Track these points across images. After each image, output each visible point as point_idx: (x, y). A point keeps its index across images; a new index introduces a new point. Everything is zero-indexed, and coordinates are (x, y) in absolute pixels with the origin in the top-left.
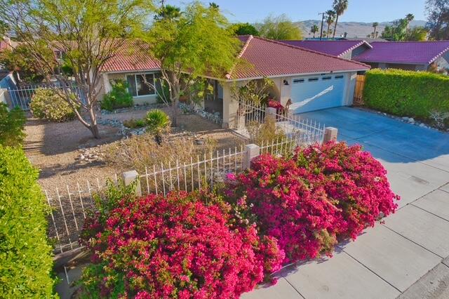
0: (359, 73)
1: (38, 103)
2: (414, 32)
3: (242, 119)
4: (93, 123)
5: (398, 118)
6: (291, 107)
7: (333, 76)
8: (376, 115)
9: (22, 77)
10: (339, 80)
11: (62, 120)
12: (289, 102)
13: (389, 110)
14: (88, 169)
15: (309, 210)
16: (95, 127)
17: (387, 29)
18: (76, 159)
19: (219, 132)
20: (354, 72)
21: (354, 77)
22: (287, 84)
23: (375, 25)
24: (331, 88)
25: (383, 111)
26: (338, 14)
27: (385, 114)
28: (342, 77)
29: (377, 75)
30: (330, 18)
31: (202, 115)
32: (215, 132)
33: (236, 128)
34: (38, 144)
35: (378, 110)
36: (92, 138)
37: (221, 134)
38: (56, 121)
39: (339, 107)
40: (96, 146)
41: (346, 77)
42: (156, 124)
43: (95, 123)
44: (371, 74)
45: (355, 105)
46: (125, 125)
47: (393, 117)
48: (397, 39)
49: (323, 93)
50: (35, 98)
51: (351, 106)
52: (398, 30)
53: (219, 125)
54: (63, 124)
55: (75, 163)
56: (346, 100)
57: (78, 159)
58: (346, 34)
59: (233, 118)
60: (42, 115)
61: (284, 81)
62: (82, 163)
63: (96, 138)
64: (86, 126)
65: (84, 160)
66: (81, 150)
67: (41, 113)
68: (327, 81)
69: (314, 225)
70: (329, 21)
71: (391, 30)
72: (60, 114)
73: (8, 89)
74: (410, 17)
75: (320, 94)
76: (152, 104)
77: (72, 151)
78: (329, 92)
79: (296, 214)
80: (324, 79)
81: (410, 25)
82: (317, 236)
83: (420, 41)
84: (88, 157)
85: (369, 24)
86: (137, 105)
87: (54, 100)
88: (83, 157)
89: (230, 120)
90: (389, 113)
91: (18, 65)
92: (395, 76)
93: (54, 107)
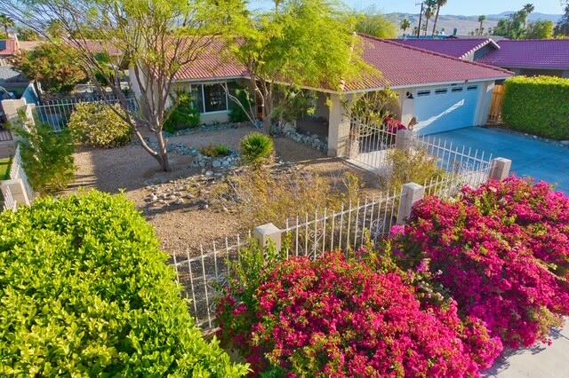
0: (498, 82)
1: (80, 123)
2: (536, 27)
3: (356, 144)
4: (162, 150)
5: (554, 142)
6: (416, 128)
7: (465, 87)
8: (523, 138)
9: (44, 88)
10: (472, 91)
11: (109, 146)
12: (413, 122)
13: (540, 132)
14: (167, 215)
15: (520, 279)
16: (165, 156)
17: (501, 23)
18: (146, 201)
19: (325, 161)
20: (491, 82)
21: (491, 87)
22: (411, 97)
23: (481, 19)
24: (461, 103)
25: (531, 133)
26: (439, 5)
27: (535, 137)
28: (475, 88)
29: (524, 84)
30: (429, 9)
31: (295, 138)
32: (320, 162)
33: (347, 156)
34: (88, 179)
35: (523, 131)
36: (160, 171)
37: (329, 164)
38: (103, 147)
39: (470, 128)
40: (168, 182)
41: (481, 88)
42: (259, 152)
43: (165, 151)
44: (515, 84)
45: (489, 125)
46: (203, 153)
47: (547, 141)
48: (514, 36)
49: (452, 109)
50: (75, 116)
51: (485, 127)
52: (516, 25)
53: (324, 153)
54: (113, 151)
55: (148, 206)
56: (479, 118)
57: (149, 200)
58: (455, 31)
59: (344, 143)
60: (86, 138)
61: (408, 94)
62: (157, 207)
63: (165, 170)
64: (152, 154)
65: (157, 201)
66: (149, 187)
67: (84, 135)
68: (457, 93)
69: (532, 301)
70: (428, 14)
71: (506, 26)
72: (108, 138)
73: (37, 105)
74: (529, 8)
75: (448, 111)
76: (224, 123)
77: (138, 188)
78: (461, 107)
79: (505, 285)
80: (453, 90)
81: (529, 18)
82: (536, 316)
83: (544, 39)
84: (162, 197)
85: (470, 18)
86: (204, 124)
87: (100, 119)
88: (155, 198)
89: (339, 145)
90: (541, 135)
91: (41, 72)
92: (551, 86)
93: (100, 128)
